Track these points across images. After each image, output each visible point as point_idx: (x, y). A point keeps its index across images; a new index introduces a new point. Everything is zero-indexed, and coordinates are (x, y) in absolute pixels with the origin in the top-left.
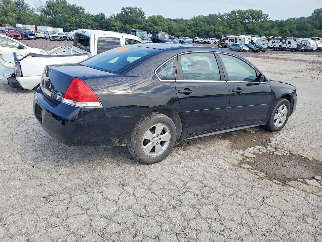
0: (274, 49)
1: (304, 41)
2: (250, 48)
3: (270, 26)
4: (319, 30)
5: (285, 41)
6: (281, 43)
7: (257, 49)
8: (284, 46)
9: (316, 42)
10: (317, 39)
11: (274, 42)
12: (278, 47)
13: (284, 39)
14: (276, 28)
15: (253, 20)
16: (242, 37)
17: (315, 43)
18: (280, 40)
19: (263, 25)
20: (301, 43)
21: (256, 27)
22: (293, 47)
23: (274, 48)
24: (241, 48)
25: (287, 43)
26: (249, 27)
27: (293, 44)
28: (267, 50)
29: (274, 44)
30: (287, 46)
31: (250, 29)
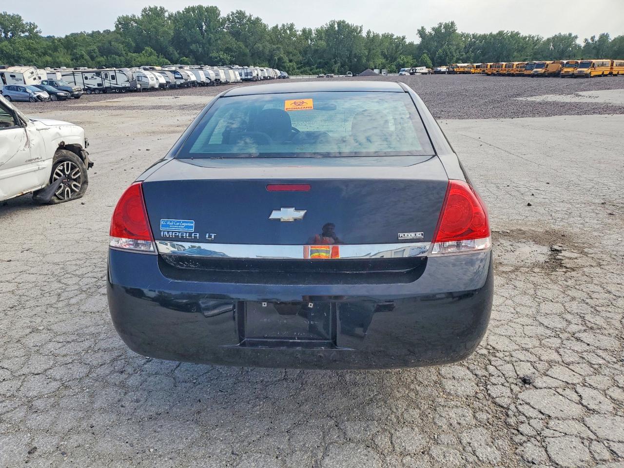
0: (89, 90)
1: (137, 74)
2: (50, 93)
3: (49, 48)
4: (137, 54)
5: (106, 75)
6: (99, 80)
7: (66, 94)
8: (107, 84)
9: (155, 75)
10: (151, 68)
11: (86, 78)
12: (96, 87)
13: (102, 72)
14: (62, 50)
15: (6, 35)
16: (15, 71)
17: (153, 76)
18: (95, 74)
19: (33, 45)
20: (133, 78)
21: (20, 49)
22: (123, 85)
23: (89, 88)
24: (30, 94)
25: (111, 78)
26: (4, 48)
27: (122, 81)
28: (83, 94)
29: (86, 82)
30: (112, 85)
31: (7, 53)
